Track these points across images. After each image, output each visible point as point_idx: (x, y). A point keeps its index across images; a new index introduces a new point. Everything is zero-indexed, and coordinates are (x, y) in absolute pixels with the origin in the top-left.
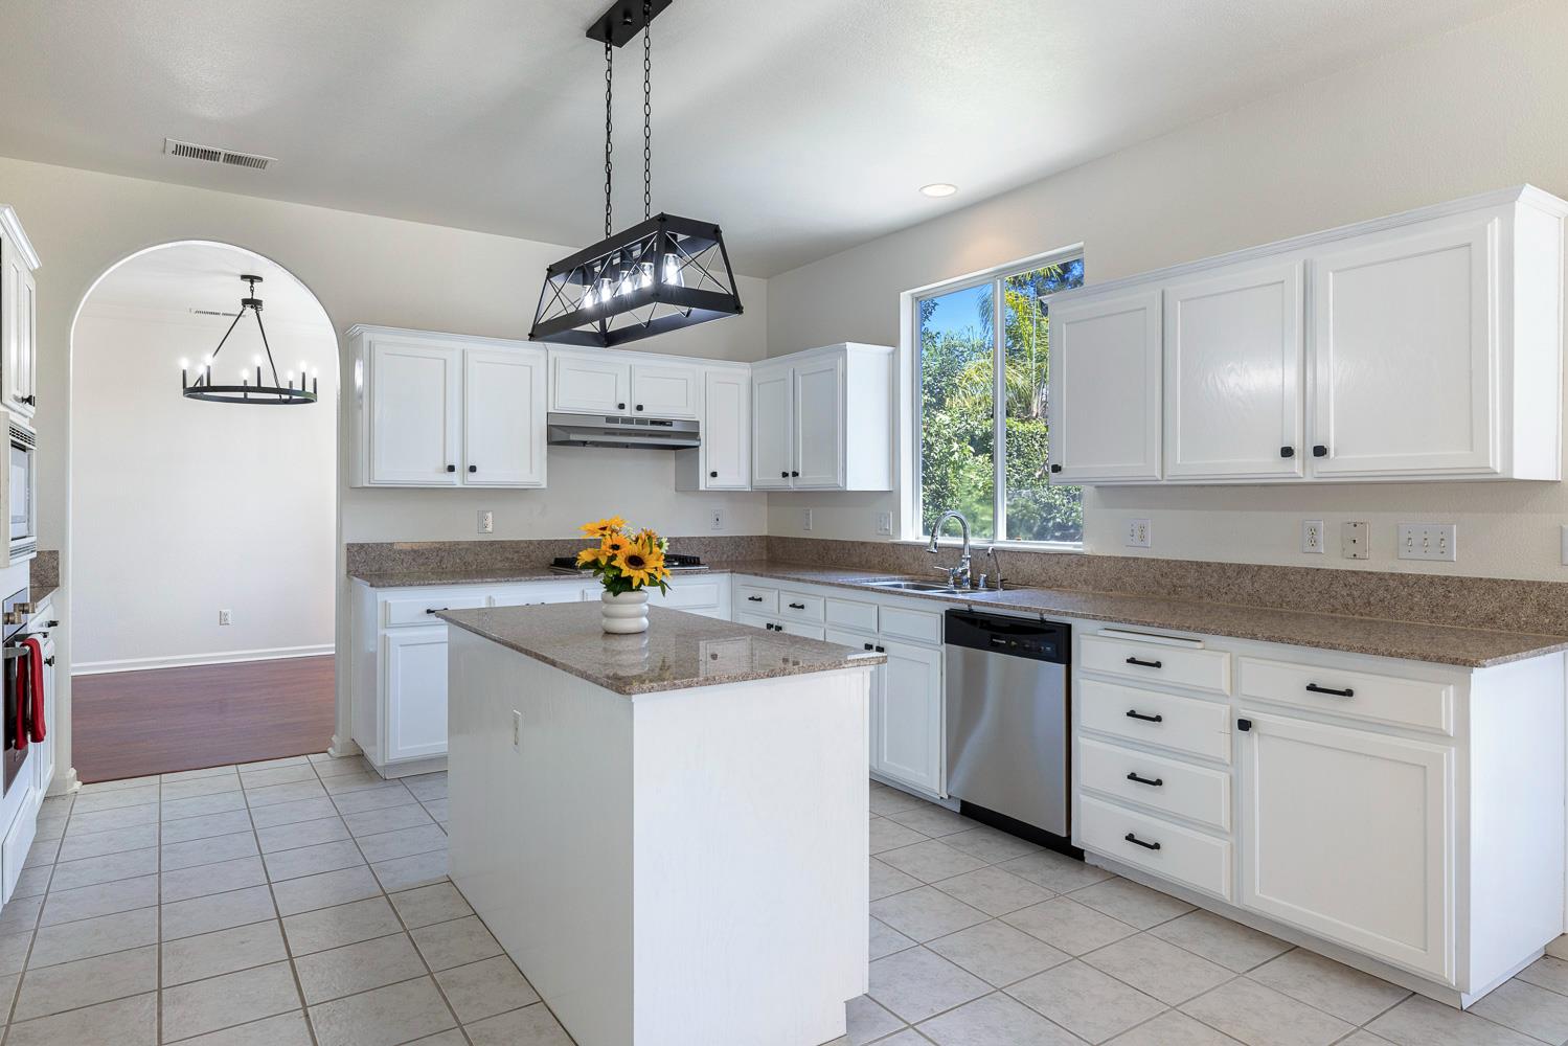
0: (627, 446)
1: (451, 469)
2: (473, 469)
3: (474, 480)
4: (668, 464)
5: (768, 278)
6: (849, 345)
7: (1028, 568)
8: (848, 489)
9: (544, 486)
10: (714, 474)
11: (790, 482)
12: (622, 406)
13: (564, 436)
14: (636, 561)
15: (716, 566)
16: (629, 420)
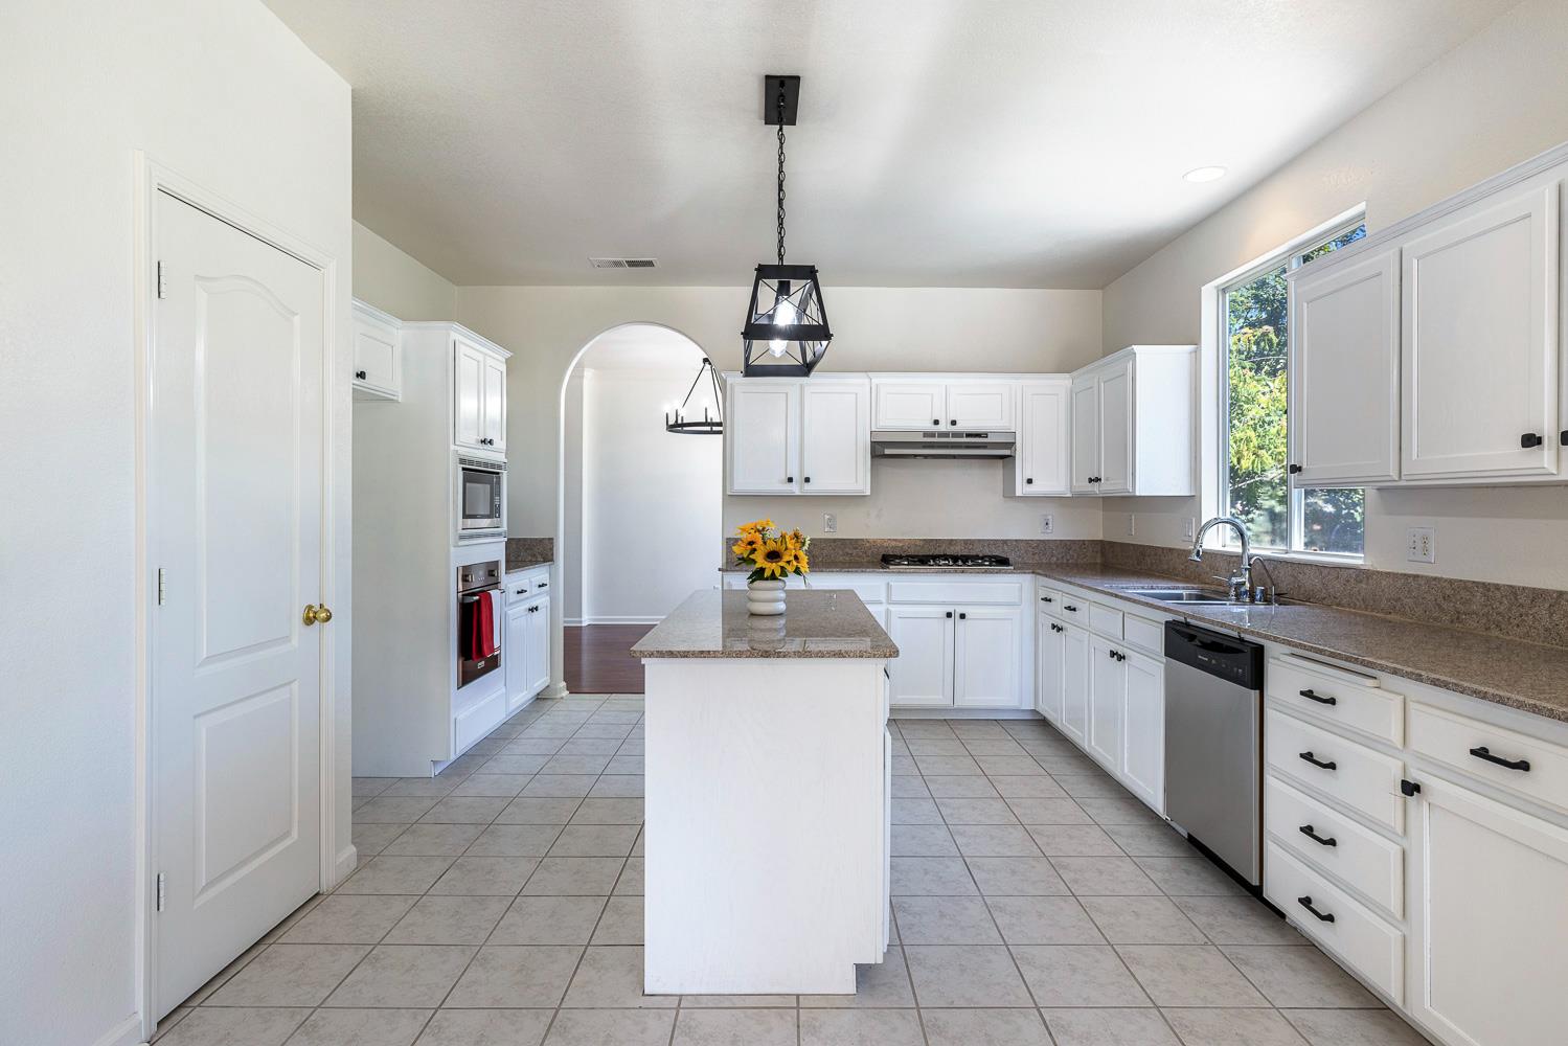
0: (954, 457)
1: (790, 480)
2: (807, 480)
3: (809, 489)
4: (997, 472)
5: (1102, 288)
6: (1136, 348)
7: (1311, 581)
8: (1138, 494)
9: (868, 493)
10: (1030, 481)
11: (1095, 488)
12: (936, 422)
13: (885, 452)
14: (773, 556)
15: (1022, 568)
16: (946, 435)
